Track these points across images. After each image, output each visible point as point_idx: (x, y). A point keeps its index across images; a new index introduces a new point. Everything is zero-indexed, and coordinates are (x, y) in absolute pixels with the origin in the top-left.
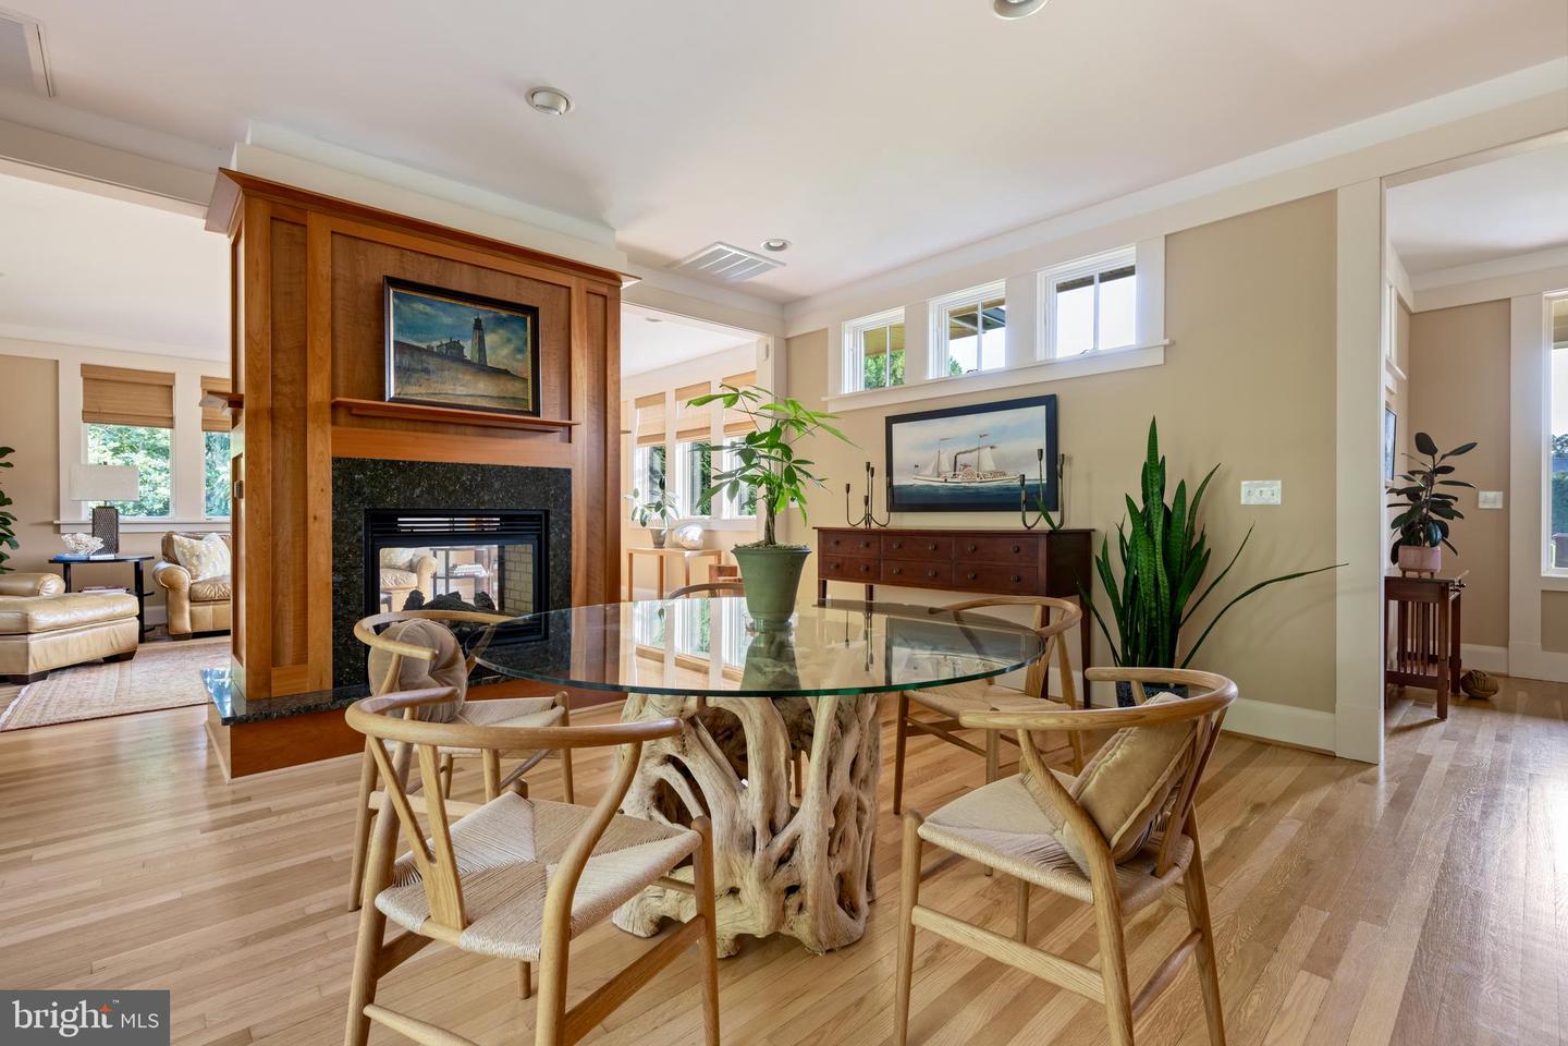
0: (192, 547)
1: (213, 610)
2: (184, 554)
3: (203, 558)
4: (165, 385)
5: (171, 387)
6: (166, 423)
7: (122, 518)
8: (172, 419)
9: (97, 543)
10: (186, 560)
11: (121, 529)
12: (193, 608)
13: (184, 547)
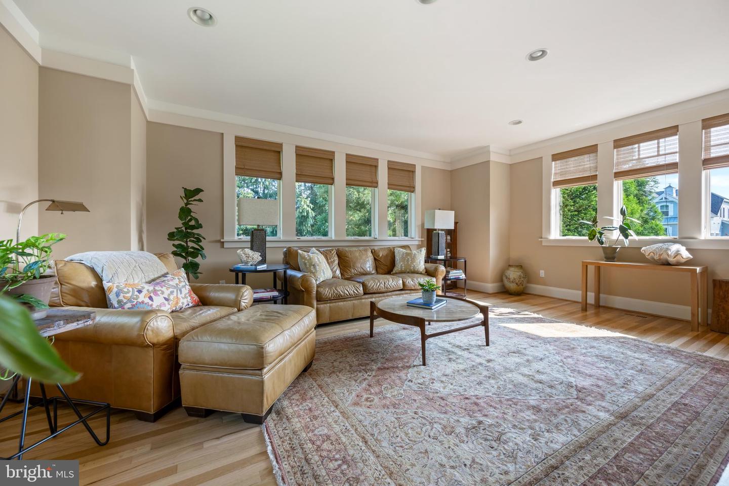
0: (310, 259)
1: (330, 307)
2: (305, 264)
3: (317, 267)
4: (275, 151)
5: (279, 152)
6: (278, 176)
7: (268, 238)
8: (281, 173)
9: (257, 256)
10: (307, 268)
11: (268, 245)
12: (319, 306)
13: (305, 259)
